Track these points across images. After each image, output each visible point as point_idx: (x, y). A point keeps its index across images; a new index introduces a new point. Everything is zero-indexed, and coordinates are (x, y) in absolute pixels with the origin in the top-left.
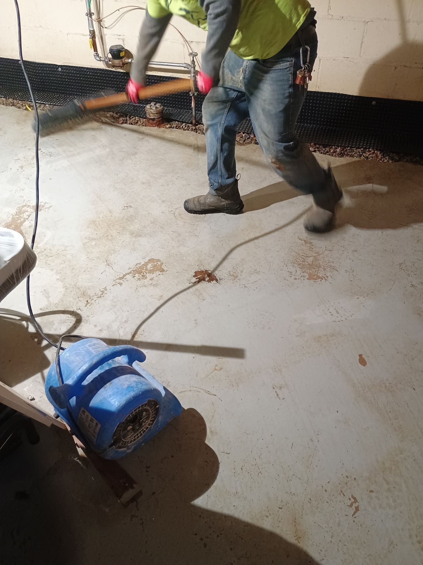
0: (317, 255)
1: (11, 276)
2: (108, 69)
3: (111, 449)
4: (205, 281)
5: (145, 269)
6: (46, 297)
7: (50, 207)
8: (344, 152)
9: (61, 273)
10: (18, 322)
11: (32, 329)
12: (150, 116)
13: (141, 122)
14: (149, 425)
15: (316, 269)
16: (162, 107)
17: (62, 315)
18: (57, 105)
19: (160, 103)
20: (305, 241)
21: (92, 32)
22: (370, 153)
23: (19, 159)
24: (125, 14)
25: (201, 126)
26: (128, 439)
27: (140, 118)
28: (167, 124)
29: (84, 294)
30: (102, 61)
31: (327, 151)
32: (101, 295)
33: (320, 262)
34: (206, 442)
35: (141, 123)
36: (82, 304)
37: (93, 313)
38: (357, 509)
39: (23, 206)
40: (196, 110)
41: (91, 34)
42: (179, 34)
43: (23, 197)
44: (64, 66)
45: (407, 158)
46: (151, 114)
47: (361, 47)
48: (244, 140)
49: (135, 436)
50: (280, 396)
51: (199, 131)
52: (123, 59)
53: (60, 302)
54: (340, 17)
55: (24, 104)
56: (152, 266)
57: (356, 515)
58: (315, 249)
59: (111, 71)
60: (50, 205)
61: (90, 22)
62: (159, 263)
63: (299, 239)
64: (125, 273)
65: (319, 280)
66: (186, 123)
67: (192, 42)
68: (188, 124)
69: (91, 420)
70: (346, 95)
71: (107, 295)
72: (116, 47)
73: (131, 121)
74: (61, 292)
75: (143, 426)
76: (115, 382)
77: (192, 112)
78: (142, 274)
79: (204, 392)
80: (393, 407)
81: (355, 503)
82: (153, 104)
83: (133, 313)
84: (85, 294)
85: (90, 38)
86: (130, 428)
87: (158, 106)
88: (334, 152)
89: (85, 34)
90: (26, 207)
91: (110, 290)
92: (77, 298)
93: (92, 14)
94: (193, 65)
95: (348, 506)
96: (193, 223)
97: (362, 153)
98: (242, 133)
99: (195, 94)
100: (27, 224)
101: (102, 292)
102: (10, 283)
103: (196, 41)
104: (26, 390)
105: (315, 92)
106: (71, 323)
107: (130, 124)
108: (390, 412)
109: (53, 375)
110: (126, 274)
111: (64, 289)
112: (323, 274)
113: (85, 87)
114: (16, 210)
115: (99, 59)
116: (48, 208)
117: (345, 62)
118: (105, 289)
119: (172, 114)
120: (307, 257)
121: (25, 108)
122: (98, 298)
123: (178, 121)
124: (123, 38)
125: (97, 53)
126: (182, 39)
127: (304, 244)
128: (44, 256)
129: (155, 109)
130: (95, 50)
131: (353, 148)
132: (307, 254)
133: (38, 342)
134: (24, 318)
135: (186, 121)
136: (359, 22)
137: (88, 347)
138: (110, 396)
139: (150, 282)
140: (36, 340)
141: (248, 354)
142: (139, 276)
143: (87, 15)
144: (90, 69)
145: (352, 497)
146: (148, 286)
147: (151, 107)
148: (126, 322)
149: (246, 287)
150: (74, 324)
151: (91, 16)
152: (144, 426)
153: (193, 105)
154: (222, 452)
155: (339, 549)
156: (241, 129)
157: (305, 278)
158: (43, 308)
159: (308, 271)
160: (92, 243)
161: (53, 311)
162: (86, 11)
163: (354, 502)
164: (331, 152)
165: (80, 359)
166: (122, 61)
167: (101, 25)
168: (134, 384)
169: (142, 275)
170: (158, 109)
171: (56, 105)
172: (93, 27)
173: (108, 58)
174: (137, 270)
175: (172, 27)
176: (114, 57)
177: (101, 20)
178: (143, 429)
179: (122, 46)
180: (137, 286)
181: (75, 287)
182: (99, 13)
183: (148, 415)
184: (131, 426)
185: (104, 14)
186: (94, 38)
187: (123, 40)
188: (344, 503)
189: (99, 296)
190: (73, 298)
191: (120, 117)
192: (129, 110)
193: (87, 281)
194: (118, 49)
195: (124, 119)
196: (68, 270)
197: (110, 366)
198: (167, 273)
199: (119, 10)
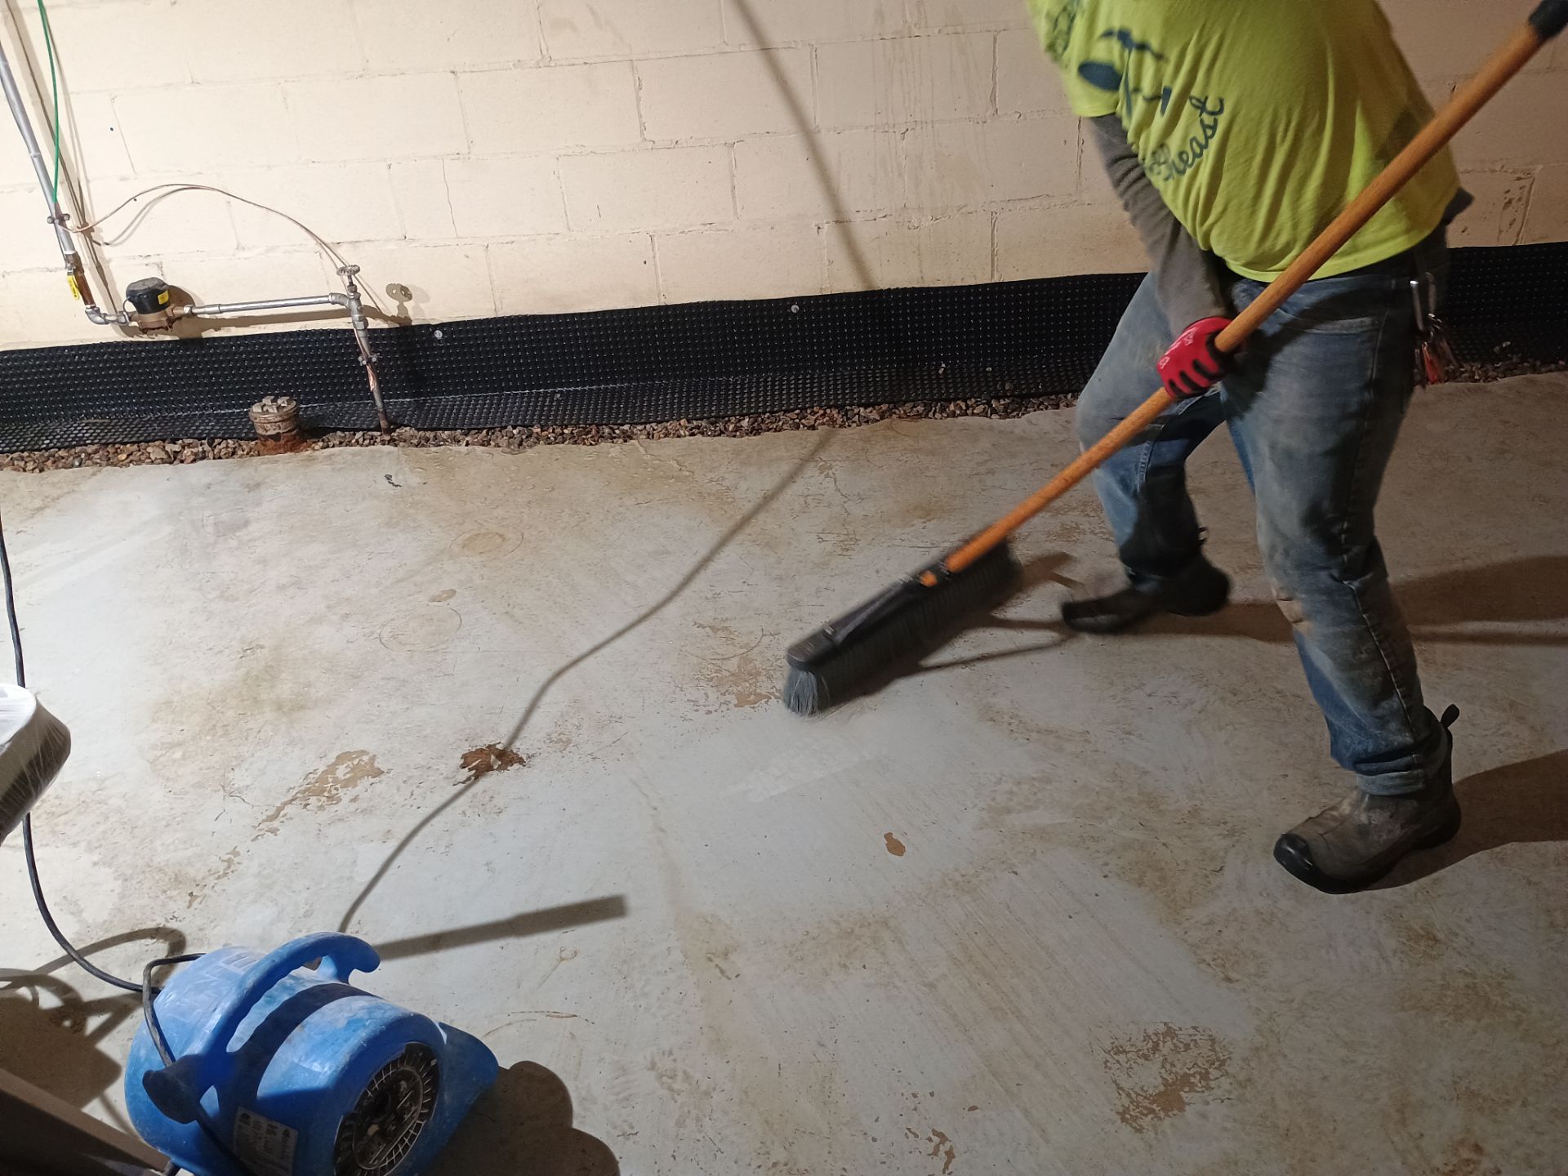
0: (745, 650)
2: (129, 339)
4: (493, 770)
5: (330, 780)
6: (72, 913)
8: (759, 425)
9: (100, 846)
10: (7, 994)
11: (48, 1000)
12: (267, 431)
13: (243, 451)
14: (422, 1117)
15: (750, 681)
16: (294, 403)
17: (128, 945)
19: (285, 396)
20: (712, 628)
21: (71, 258)
22: (816, 416)
24: (152, 207)
25: (406, 431)
26: (375, 1163)
27: (240, 442)
28: (314, 443)
29: (177, 880)
30: (109, 325)
31: (720, 430)
32: (225, 870)
33: (757, 663)
34: (576, 1125)
35: (245, 453)
36: (178, 905)
37: (212, 917)
38: (950, 1155)
40: (383, 398)
41: (69, 265)
42: (302, 230)
44: (6, 352)
45: (897, 412)
46: (269, 425)
47: (734, 197)
48: (518, 442)
49: (391, 1155)
50: (727, 973)
51: (402, 444)
52: (168, 310)
53: (115, 916)
54: (672, 143)
56: (349, 770)
57: (951, 1168)
58: (738, 640)
59: (139, 343)
61: (63, 236)
62: (366, 758)
63: (698, 627)
64: (282, 804)
65: (764, 701)
66: (363, 430)
67: (338, 243)
68: (370, 433)
69: (268, 1132)
70: (730, 303)
71: (241, 867)
72: (143, 285)
73: (216, 451)
74: (112, 891)
75: (407, 1123)
76: (314, 1020)
77: (375, 403)
78: (326, 794)
79: (544, 1017)
80: (980, 921)
81: (943, 1144)
82: (267, 401)
83: (321, 889)
84: (180, 879)
85: (69, 274)
86: (373, 1129)
87: (283, 402)
88: (738, 429)
89: (51, 267)
91: (248, 852)
92: (160, 894)
93: (65, 218)
94: (352, 295)
95: (929, 1155)
96: (433, 649)
97: (800, 420)
98: (510, 428)
99: (371, 359)
101: (226, 864)
103: (349, 240)
105: (659, 308)
107: (214, 458)
108: (976, 933)
109: (142, 1060)
110: (285, 804)
111: (120, 882)
112: (770, 687)
113: (73, 393)
115: (103, 320)
117: (708, 232)
118: (235, 853)
119: (322, 418)
120: (723, 659)
122: (219, 878)
123: (343, 430)
124: (158, 261)
125: (95, 307)
126: (312, 242)
127: (711, 633)
128: (44, 816)
129: (276, 411)
130: (87, 298)
131: (776, 412)
132: (723, 655)
133: (72, 1027)
134: (20, 979)
135: (365, 427)
136: (714, 146)
137: (223, 965)
138: (306, 1055)
139: (353, 806)
140: (67, 1023)
141: (632, 902)
142: (319, 800)
143: (53, 222)
144: (80, 347)
145: (933, 1134)
146: (348, 817)
147: (265, 409)
149: (596, 758)
151: (62, 223)
152: (410, 1123)
153: (373, 384)
154: (618, 1136)
156: (505, 418)
157: (731, 706)
159: (735, 689)
160: (173, 753)
162: (46, 212)
163: (940, 1143)
164: (730, 429)
165: (209, 996)
166: (166, 315)
167: (92, 240)
168: (361, 1014)
169: (327, 797)
170: (285, 410)
172: (73, 249)
173: (127, 313)
174: (310, 788)
175: (282, 217)
176: (141, 309)
177: (91, 227)
178: (408, 1132)
179: (159, 280)
180: (320, 825)
181: (149, 869)
182: (82, 212)
183: (414, 1088)
184: (376, 1124)
185: (95, 213)
186: (79, 273)
187: (160, 266)
188: (920, 1152)
189: (220, 873)
190: (150, 897)
191: (183, 447)
192: (208, 428)
193: (181, 846)
194: (149, 288)
195: (195, 450)
196: (121, 833)
197: (291, 992)
198: (391, 775)
199: (135, 200)
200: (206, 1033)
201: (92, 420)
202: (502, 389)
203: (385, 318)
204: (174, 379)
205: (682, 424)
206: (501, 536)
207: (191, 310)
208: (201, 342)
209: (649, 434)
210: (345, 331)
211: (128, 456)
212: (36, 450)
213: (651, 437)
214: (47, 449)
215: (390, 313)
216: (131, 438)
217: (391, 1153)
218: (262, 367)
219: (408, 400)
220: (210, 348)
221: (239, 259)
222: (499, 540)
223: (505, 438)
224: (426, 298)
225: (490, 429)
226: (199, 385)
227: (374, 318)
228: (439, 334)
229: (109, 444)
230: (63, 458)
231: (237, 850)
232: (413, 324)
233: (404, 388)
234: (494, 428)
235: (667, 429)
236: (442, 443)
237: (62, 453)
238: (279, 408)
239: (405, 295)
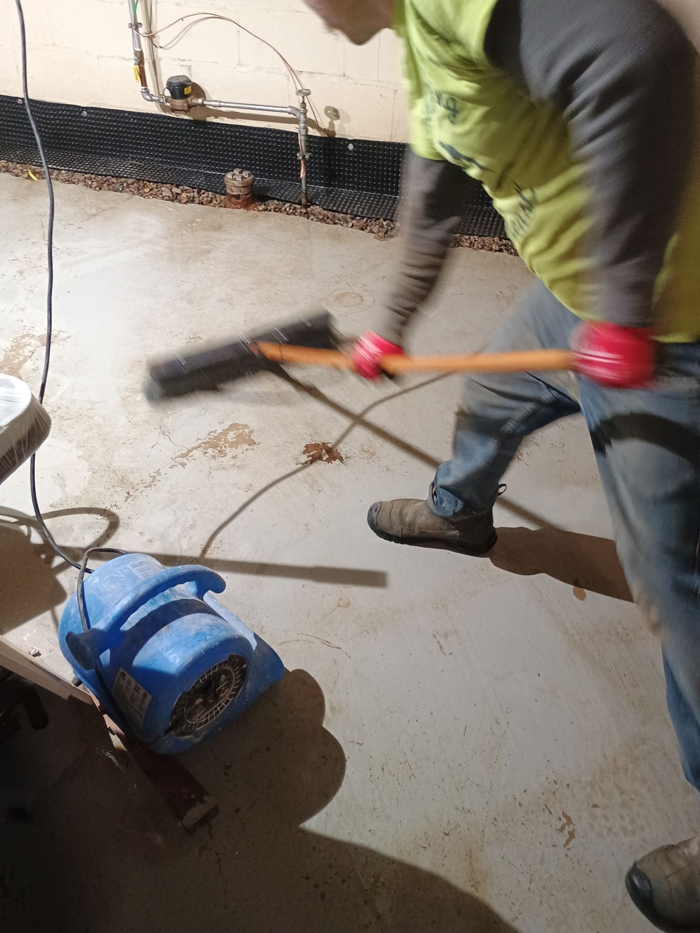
1: (10, 451)
2: (164, 114)
3: (167, 736)
4: (322, 460)
5: (223, 440)
6: (60, 486)
7: (68, 338)
9: (84, 446)
10: (14, 527)
11: (36, 538)
12: (233, 191)
13: (216, 201)
14: (230, 696)
16: (252, 176)
17: (86, 515)
18: (80, 172)
19: (248, 170)
21: (138, 54)
23: (17, 260)
24: (191, 27)
25: (316, 209)
26: (196, 720)
27: (216, 194)
28: (260, 205)
29: (123, 481)
30: (154, 102)
32: (150, 482)
34: (324, 725)
35: (218, 203)
36: (120, 498)
37: (137, 512)
38: (572, 835)
39: (23, 337)
40: (307, 183)
41: (136, 58)
42: (281, 59)
43: (22, 321)
44: (92, 108)
46: (234, 188)
48: (385, 231)
50: (445, 650)
51: (312, 217)
52: (189, 99)
53: (83, 494)
55: (24, 170)
56: (236, 436)
57: (570, 845)
59: (169, 118)
60: (68, 335)
61: (136, 38)
62: (247, 431)
64: (191, 447)
66: (290, 202)
67: (301, 72)
68: (294, 205)
69: (134, 689)
71: (160, 483)
72: (178, 79)
73: (201, 198)
74: (85, 477)
75: (221, 698)
76: (176, 625)
77: (301, 186)
78: (219, 449)
79: (320, 642)
80: (630, 666)
81: (569, 825)
82: (236, 171)
83: (203, 512)
84: (124, 481)
85: (135, 64)
86: (199, 701)
87: (246, 175)
89: (126, 57)
90: (27, 338)
91: (166, 474)
92: (111, 487)
93: (139, 26)
94: (302, 110)
95: (557, 830)
98: (382, 220)
99: (305, 156)
100: (29, 365)
101: (152, 479)
102: (8, 463)
103: (309, 71)
104: (27, 640)
106: (101, 528)
107: (199, 203)
108: (625, 674)
109: (72, 615)
110: (193, 448)
111: (91, 473)
113: (126, 142)
114: (10, 342)
115: (150, 99)
116: (64, 340)
118: (158, 473)
119: (267, 189)
121: (26, 175)
122: (146, 487)
123: (278, 200)
124: (189, 65)
125: (147, 89)
126: (285, 68)
128: (57, 418)
129: (240, 179)
130: (143, 82)
133: (45, 559)
134: (24, 520)
135: (292, 200)
137: (130, 567)
138: (167, 648)
139: (233, 462)
140: (43, 556)
141: (392, 580)
142: (214, 452)
143: (131, 28)
144: (134, 113)
145: (563, 816)
146: (228, 468)
147: (234, 177)
148: (192, 527)
149: (389, 470)
150: (107, 530)
151: (137, 29)
152: (223, 699)
153: (302, 174)
154: (350, 742)
155: (542, 901)
156: (380, 212)
158: (55, 503)
160: (136, 397)
161: (71, 509)
162: (129, 20)
163: (566, 824)
165: (118, 587)
166: (187, 102)
167: (153, 44)
168: (206, 629)
169: (219, 451)
170: (246, 180)
171: (78, 172)
172: (140, 47)
173: (165, 97)
174: (210, 442)
175: (269, 48)
176: (174, 96)
177: (154, 35)
178: (221, 704)
179: (188, 78)
180: (211, 468)
181: (108, 469)
182: (150, 24)
183: (229, 681)
184: (201, 698)
185: (158, 25)
186: (141, 64)
187: (189, 68)
188: (551, 826)
189: (147, 484)
190: (105, 488)
191: (182, 191)
192: (198, 181)
193: (129, 460)
194: (180, 82)
195: (188, 195)
196: (96, 441)
197: (167, 600)
198: (259, 447)
199: (183, 20)
200: (109, 617)
201: (134, 162)
202: (383, 192)
203: (320, 129)
204: (185, 145)
205: (495, 240)
206: (361, 297)
207: (202, 102)
208: (204, 124)
209: (471, 243)
210: (293, 133)
211: (151, 190)
212: (99, 175)
213: (472, 245)
214: (106, 176)
215: (324, 126)
216: (154, 179)
217: (207, 715)
218: (238, 147)
219: (322, 187)
220: (210, 129)
221: (238, 72)
222: (358, 300)
223: (377, 226)
224: (348, 120)
225: (369, 218)
226: (199, 152)
227: (312, 128)
228: (351, 147)
229: (141, 180)
230: (114, 183)
231: (160, 471)
232: (336, 137)
233: (322, 179)
234: (371, 218)
235: (484, 242)
236: (337, 221)
237: (114, 180)
238: (243, 178)
239: (336, 116)
